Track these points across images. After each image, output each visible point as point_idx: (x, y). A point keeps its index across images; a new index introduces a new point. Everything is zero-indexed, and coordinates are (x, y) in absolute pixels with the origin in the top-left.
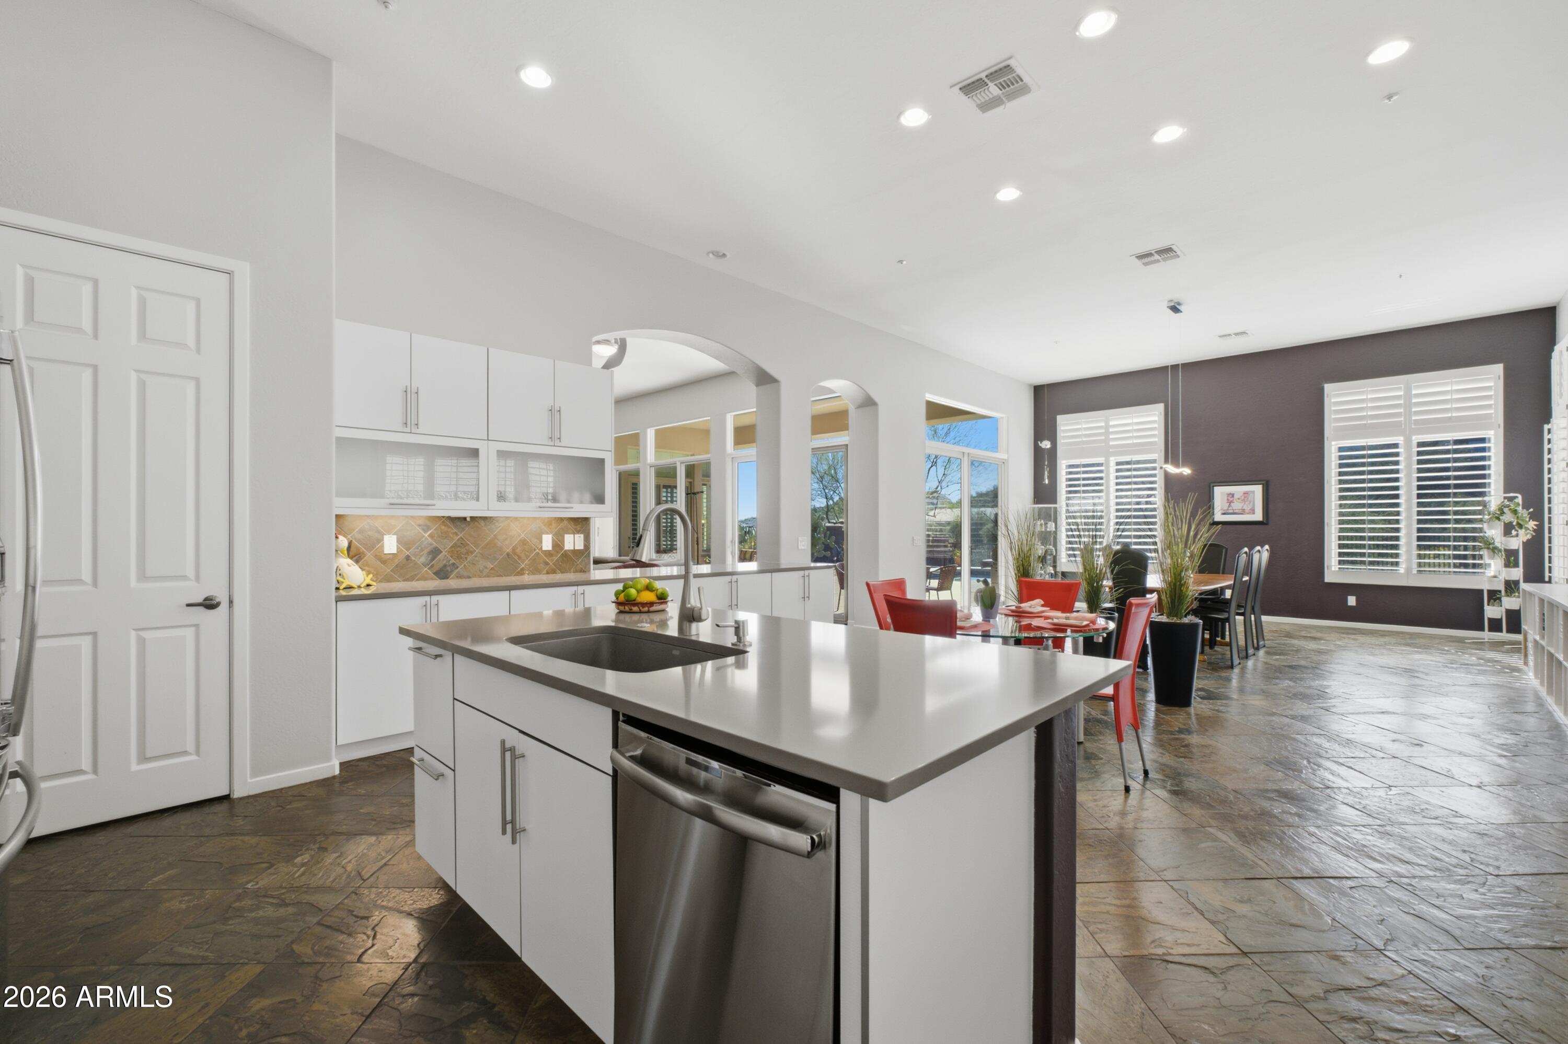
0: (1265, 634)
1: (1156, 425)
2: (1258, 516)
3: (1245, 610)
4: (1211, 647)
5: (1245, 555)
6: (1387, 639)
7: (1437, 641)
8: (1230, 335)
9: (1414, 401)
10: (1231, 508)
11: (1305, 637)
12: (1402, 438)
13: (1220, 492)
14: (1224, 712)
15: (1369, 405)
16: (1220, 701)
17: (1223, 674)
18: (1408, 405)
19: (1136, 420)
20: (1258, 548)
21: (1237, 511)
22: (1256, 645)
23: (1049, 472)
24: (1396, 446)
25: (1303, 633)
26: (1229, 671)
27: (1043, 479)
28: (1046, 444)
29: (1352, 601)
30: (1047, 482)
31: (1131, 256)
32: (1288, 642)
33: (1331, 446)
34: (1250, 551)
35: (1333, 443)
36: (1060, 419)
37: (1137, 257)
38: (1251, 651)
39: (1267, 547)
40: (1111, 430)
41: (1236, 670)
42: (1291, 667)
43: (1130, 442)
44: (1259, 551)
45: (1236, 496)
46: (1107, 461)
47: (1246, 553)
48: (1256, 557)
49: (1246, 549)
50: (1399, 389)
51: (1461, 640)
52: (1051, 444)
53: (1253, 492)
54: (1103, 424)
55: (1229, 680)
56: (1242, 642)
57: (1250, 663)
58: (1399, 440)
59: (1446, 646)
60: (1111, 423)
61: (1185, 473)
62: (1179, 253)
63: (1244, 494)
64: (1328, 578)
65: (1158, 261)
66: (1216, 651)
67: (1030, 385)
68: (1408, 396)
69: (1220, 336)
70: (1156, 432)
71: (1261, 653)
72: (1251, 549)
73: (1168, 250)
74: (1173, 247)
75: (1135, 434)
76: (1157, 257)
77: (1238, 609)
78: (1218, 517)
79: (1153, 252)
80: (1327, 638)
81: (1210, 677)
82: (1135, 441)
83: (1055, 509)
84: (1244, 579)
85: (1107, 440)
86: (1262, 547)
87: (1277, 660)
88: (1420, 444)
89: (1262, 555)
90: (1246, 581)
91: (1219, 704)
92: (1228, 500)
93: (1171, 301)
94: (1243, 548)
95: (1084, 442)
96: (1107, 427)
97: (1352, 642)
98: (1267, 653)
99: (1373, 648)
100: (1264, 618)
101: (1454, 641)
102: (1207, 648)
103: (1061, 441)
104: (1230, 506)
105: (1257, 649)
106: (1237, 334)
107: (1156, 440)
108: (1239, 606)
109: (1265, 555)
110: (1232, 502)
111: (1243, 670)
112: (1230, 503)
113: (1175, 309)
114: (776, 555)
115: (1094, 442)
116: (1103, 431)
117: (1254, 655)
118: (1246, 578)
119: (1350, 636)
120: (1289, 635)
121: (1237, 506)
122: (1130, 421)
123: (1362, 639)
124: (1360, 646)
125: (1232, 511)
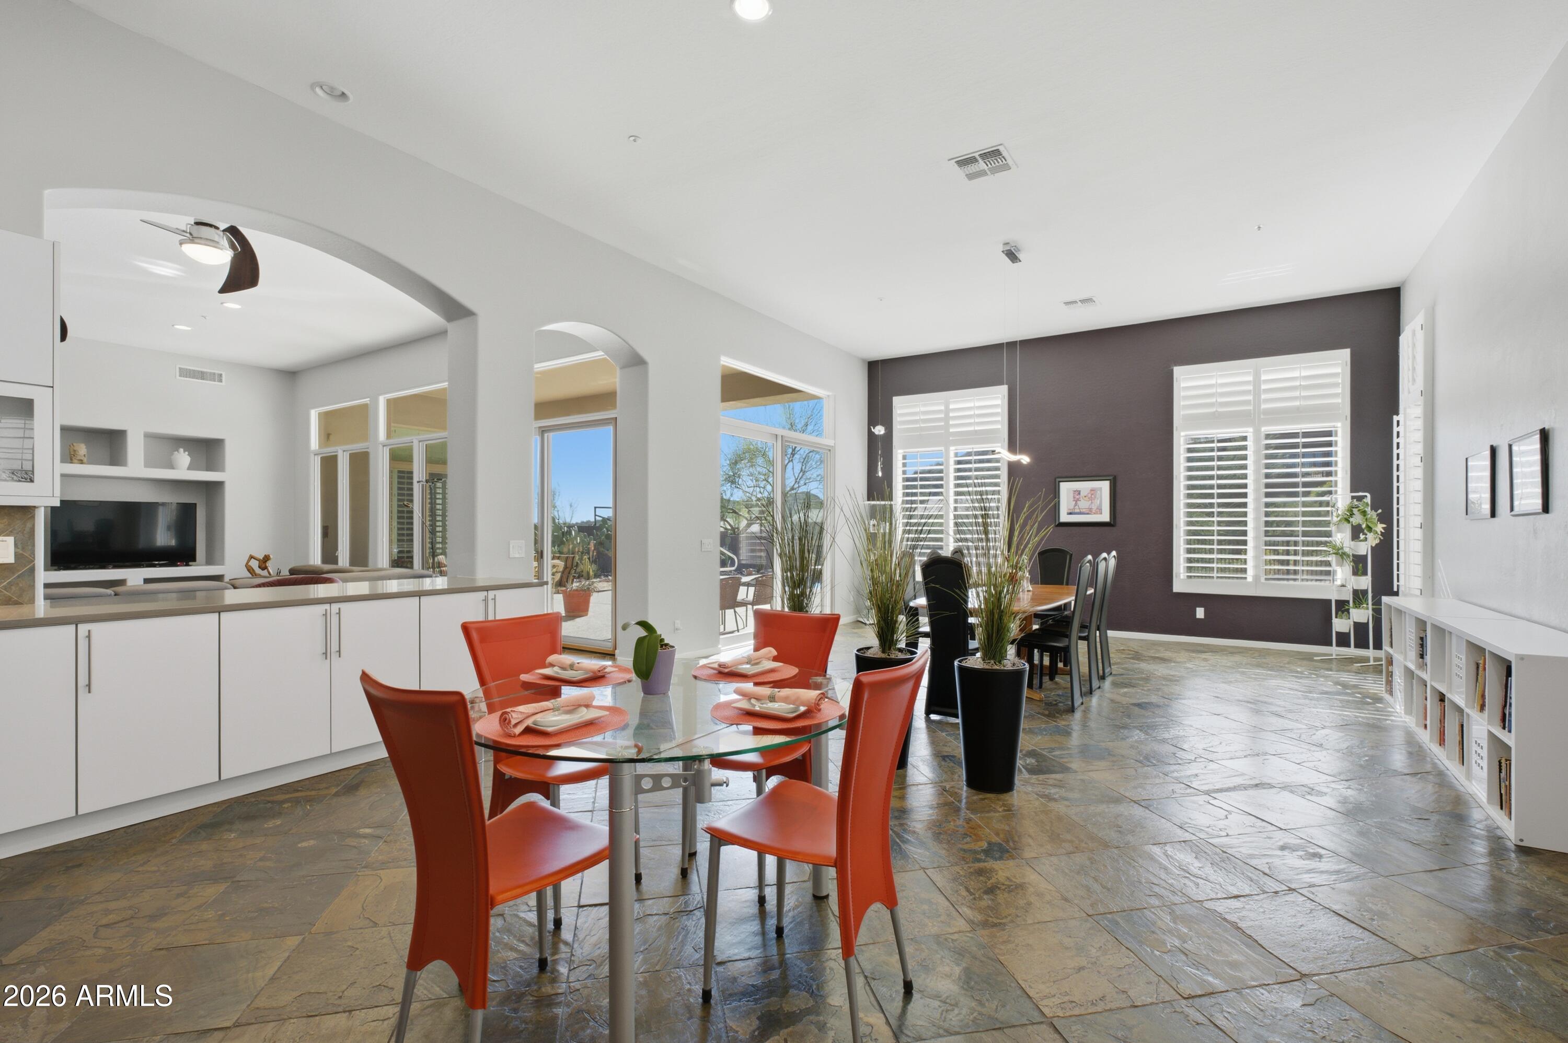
0: (1111, 655)
1: (999, 410)
2: (1105, 517)
3: (1089, 632)
4: (1052, 678)
5: (1088, 564)
6: (1238, 658)
7: (1287, 660)
8: (1075, 302)
9: (1263, 387)
10: (1077, 507)
11: (1154, 658)
12: (1251, 430)
13: (1066, 489)
14: (1055, 800)
15: (1219, 390)
16: (1053, 776)
17: (1062, 723)
18: (1257, 392)
19: (977, 404)
20: (1104, 555)
21: (1084, 511)
22: (1101, 672)
23: (883, 463)
24: (1244, 439)
25: (1152, 653)
26: (1068, 716)
27: (876, 472)
28: (879, 430)
29: (1200, 613)
30: (880, 474)
31: (949, 160)
32: (1136, 666)
33: (1180, 436)
34: (1094, 559)
35: (1183, 434)
36: (897, 401)
37: (958, 162)
38: (1095, 684)
39: (1114, 553)
40: (951, 415)
41: (1078, 715)
42: (1139, 705)
43: (971, 428)
44: (1105, 559)
45: (1082, 494)
46: (947, 450)
47: (1089, 562)
48: (1102, 566)
49: (1090, 557)
50: (1249, 373)
51: (1309, 657)
52: (885, 430)
53: (1100, 489)
54: (942, 408)
55: (1067, 733)
56: (1084, 669)
57: (1094, 701)
58: (1249, 432)
59: (1301, 666)
60: (952, 407)
61: (1024, 462)
62: (1010, 162)
63: (1091, 490)
64: (1178, 587)
65: (982, 173)
66: (1057, 683)
67: (863, 360)
68: (1257, 382)
69: (1067, 303)
70: (999, 419)
71: (1107, 683)
72: (1096, 556)
73: (993, 154)
74: (1001, 148)
75: (977, 420)
76: (981, 165)
77: (1081, 632)
78: (1064, 518)
79: (976, 155)
80: (1179, 660)
81: (1045, 729)
82: (977, 428)
83: (891, 505)
84: (1089, 592)
85: (947, 426)
86: (1109, 554)
87: (1125, 695)
88: (1268, 436)
89: (1109, 562)
90: (1091, 595)
91: (1051, 782)
92: (1074, 498)
93: (1008, 243)
94: (1086, 556)
95: (921, 429)
96: (947, 411)
97: (1203, 664)
98: (1115, 684)
99: (1226, 672)
100: (1111, 633)
101: (1303, 659)
102: (1046, 679)
103: (897, 427)
104: (1076, 504)
105: (1102, 678)
106: (1085, 301)
107: (999, 426)
108: (1083, 627)
109: (1112, 563)
110: (1078, 500)
111: (1086, 711)
112: (1076, 501)
113: (1012, 256)
114: (471, 567)
115: (935, 428)
116: (943, 416)
117: (1099, 688)
118: (1090, 591)
119: (1199, 655)
120: (1137, 656)
121: (1084, 504)
122: (971, 405)
123: (1213, 658)
124: (1213, 670)
125: (1078, 511)
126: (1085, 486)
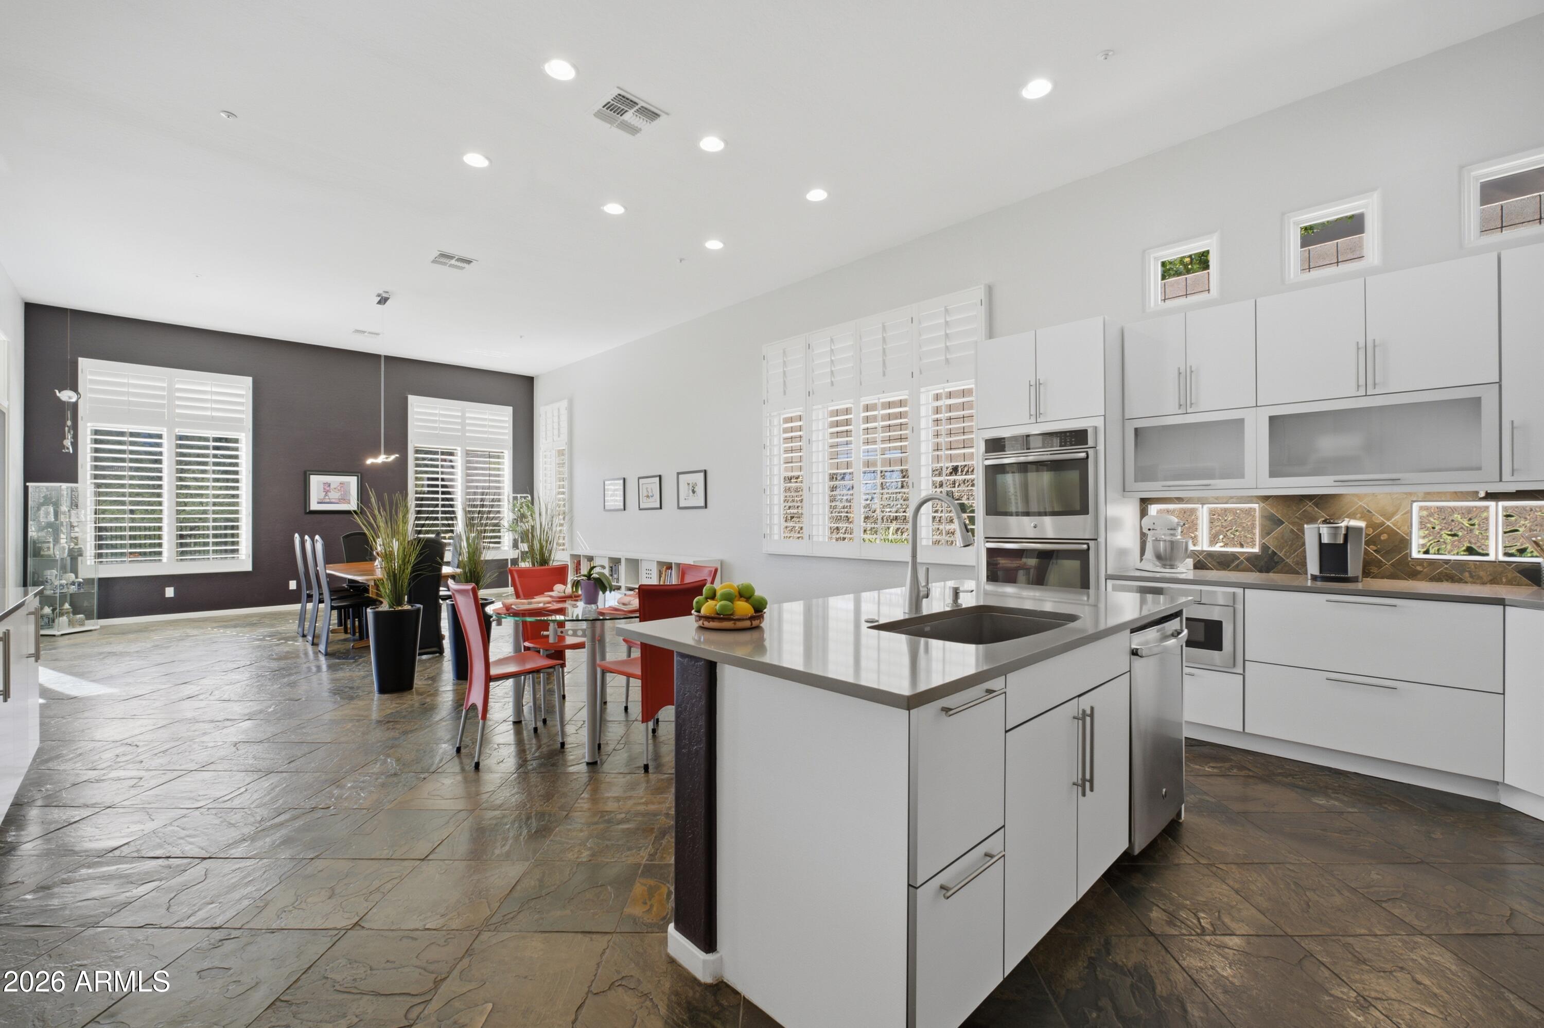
1: (243, 400)
9: (467, 421)
10: (327, 497)
12: (459, 449)
13: (316, 481)
15: (440, 418)
18: (464, 424)
19: (214, 389)
21: (333, 501)
28: (70, 396)
30: (71, 450)
36: (87, 364)
40: (177, 394)
43: (208, 413)
45: (332, 486)
46: (170, 433)
50: (458, 410)
52: (77, 396)
53: (349, 483)
54: (164, 385)
68: (464, 417)
70: (243, 408)
75: (213, 406)
76: (452, 261)
78: (314, 506)
82: (214, 414)
85: (171, 406)
92: (325, 489)
95: (130, 403)
96: (171, 389)
103: (87, 395)
104: (326, 495)
106: (370, 333)
107: (243, 416)
110: (328, 491)
112: (326, 492)
113: (384, 300)
115: (150, 405)
116: (164, 393)
121: (333, 496)
122: (205, 389)
125: (328, 501)
126: (335, 480)
